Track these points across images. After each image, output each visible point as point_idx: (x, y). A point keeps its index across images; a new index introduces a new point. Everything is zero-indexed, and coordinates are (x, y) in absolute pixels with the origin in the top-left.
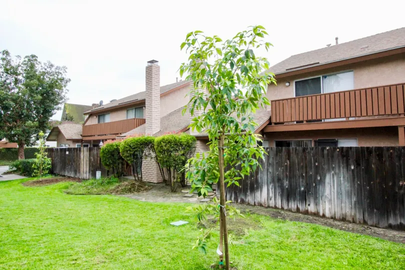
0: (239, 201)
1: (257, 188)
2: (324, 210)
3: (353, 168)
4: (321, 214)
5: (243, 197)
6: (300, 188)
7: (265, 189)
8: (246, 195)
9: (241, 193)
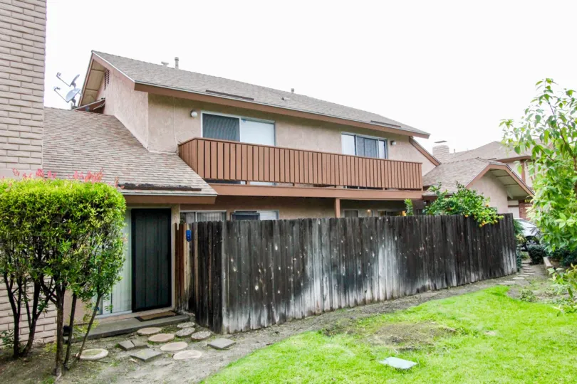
0: (277, 319)
1: (306, 286)
2: (379, 295)
3: (396, 239)
4: (376, 299)
5: (282, 310)
6: (357, 273)
7: (317, 286)
8: (288, 304)
9: (279, 303)
